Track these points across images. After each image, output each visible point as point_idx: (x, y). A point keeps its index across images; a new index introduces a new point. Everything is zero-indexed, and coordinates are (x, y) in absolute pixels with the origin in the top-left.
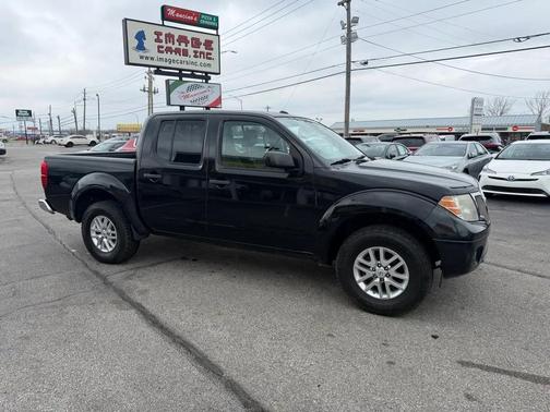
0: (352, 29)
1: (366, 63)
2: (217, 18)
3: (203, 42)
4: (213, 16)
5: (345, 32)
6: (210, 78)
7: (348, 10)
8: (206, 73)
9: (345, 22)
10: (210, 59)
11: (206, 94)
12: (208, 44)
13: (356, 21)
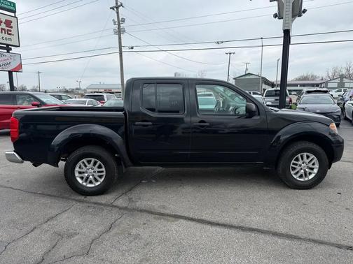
0: (121, 25)
1: (132, 48)
2: (14, 4)
3: (4, 21)
4: (11, 3)
5: (116, 27)
6: (11, 49)
7: (118, 13)
8: (8, 45)
9: (116, 20)
10: (10, 34)
11: (8, 61)
12: (8, 23)
13: (123, 21)
